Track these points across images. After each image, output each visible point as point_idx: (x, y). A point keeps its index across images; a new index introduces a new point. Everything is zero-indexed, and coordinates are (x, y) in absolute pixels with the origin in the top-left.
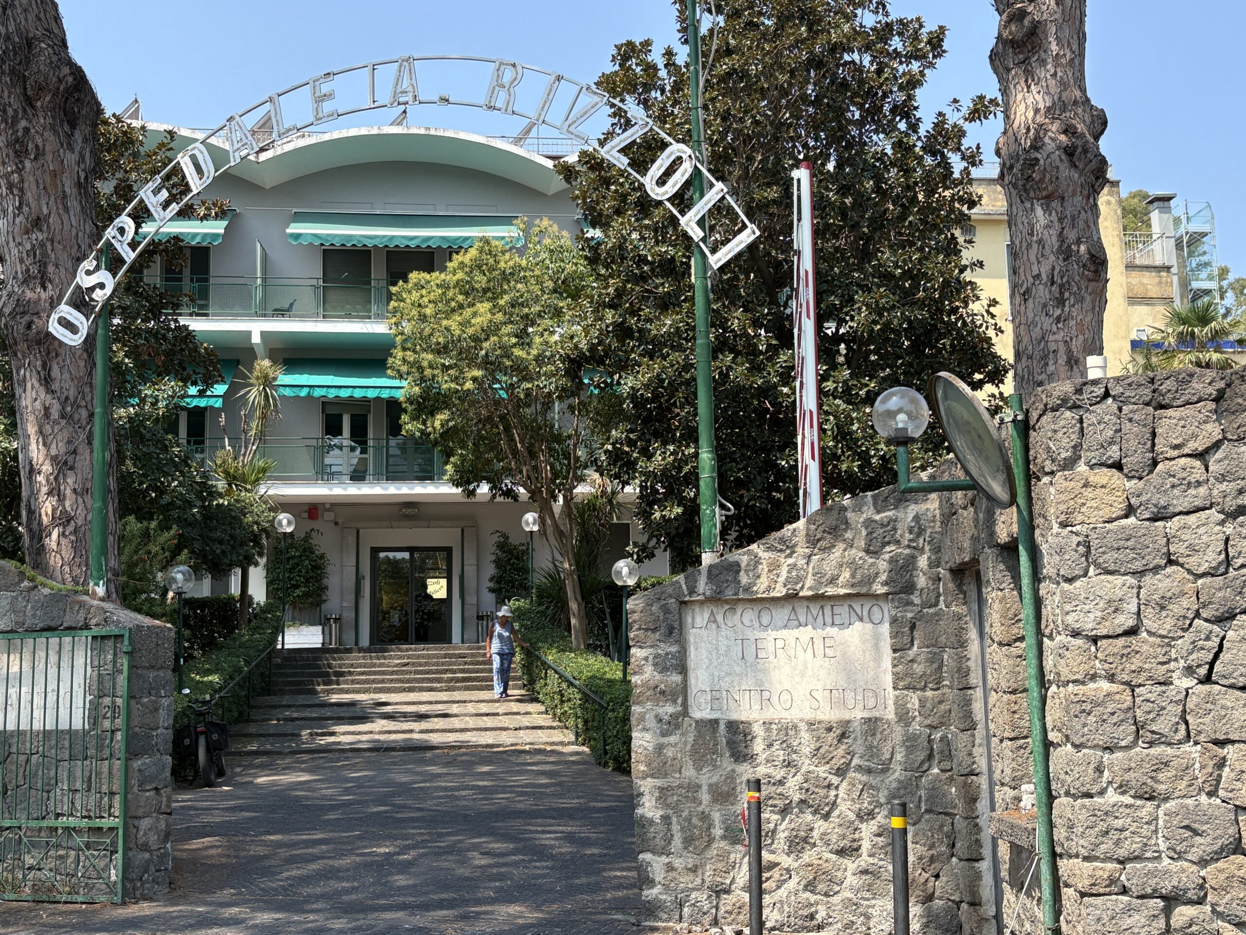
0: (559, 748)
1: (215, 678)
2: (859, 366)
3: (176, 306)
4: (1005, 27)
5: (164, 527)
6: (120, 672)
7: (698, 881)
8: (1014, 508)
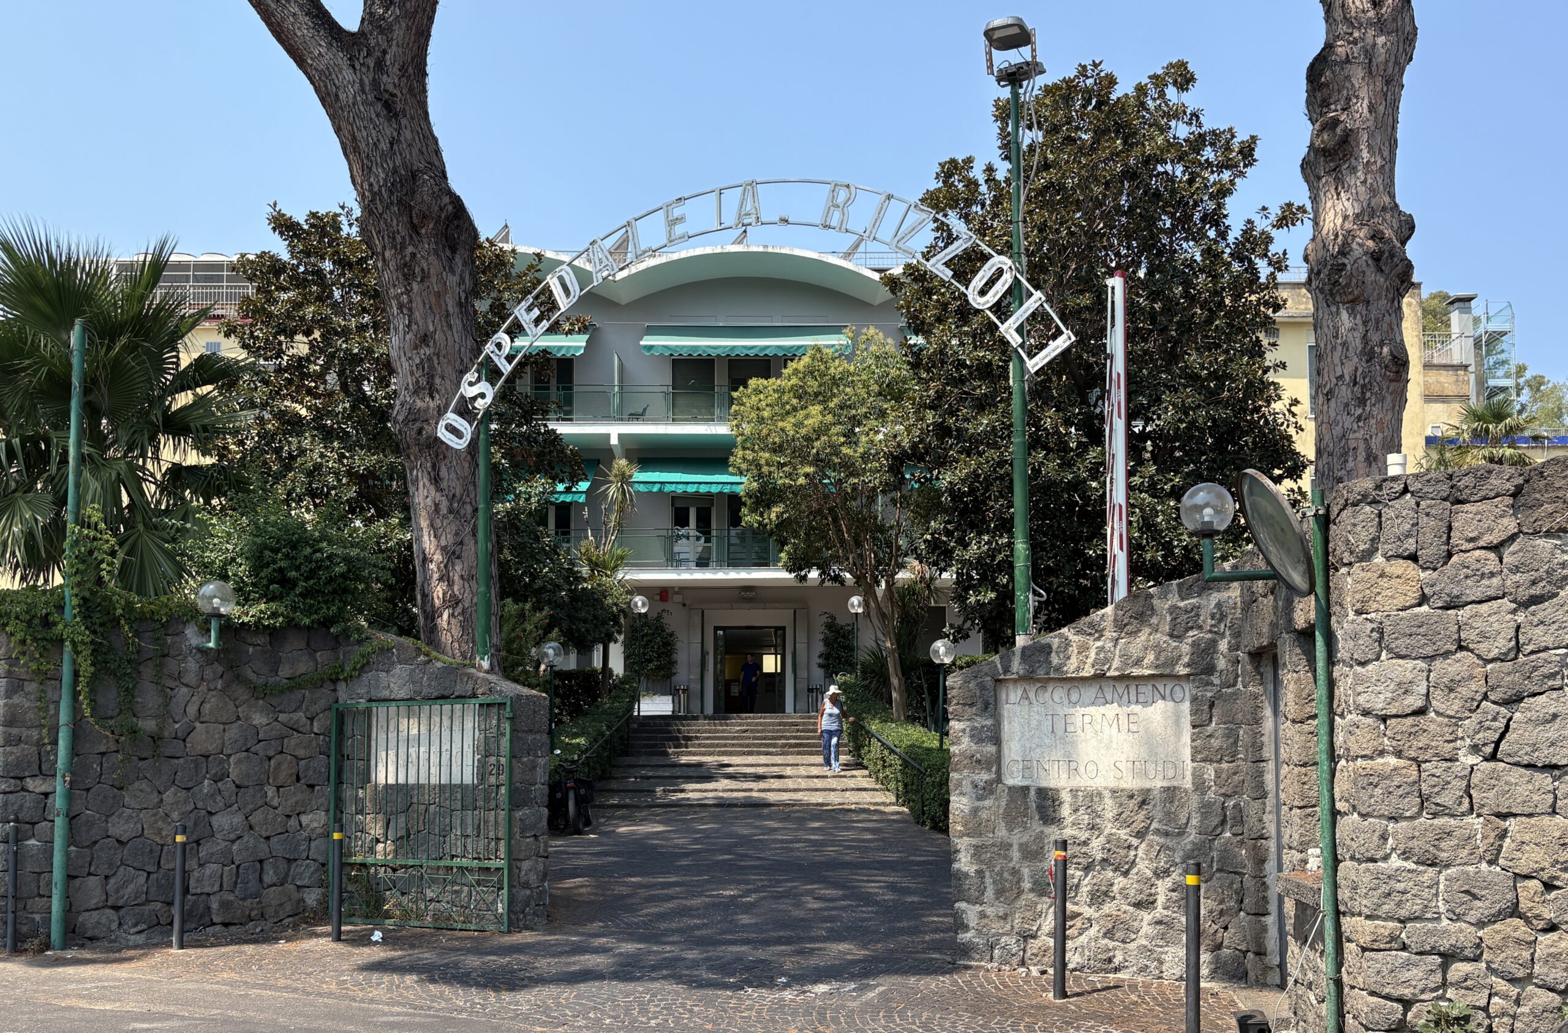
0: (882, 808)
1: (581, 741)
2: (1164, 463)
3: (545, 412)
4: (1318, 136)
5: (537, 608)
6: (503, 735)
7: (1008, 927)
8: (1313, 597)
